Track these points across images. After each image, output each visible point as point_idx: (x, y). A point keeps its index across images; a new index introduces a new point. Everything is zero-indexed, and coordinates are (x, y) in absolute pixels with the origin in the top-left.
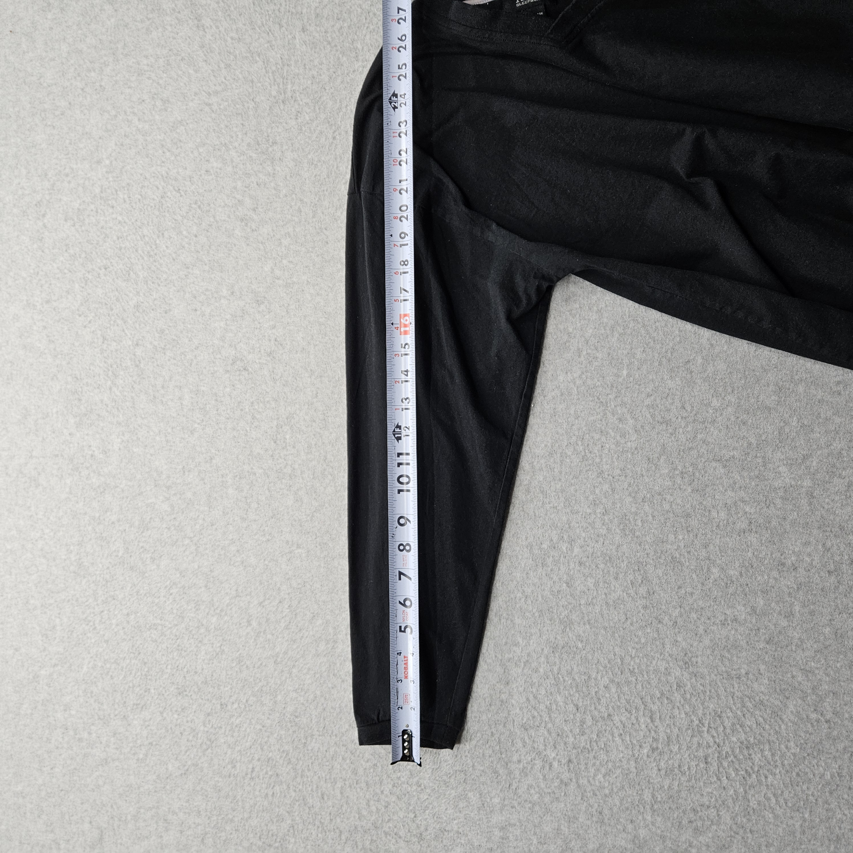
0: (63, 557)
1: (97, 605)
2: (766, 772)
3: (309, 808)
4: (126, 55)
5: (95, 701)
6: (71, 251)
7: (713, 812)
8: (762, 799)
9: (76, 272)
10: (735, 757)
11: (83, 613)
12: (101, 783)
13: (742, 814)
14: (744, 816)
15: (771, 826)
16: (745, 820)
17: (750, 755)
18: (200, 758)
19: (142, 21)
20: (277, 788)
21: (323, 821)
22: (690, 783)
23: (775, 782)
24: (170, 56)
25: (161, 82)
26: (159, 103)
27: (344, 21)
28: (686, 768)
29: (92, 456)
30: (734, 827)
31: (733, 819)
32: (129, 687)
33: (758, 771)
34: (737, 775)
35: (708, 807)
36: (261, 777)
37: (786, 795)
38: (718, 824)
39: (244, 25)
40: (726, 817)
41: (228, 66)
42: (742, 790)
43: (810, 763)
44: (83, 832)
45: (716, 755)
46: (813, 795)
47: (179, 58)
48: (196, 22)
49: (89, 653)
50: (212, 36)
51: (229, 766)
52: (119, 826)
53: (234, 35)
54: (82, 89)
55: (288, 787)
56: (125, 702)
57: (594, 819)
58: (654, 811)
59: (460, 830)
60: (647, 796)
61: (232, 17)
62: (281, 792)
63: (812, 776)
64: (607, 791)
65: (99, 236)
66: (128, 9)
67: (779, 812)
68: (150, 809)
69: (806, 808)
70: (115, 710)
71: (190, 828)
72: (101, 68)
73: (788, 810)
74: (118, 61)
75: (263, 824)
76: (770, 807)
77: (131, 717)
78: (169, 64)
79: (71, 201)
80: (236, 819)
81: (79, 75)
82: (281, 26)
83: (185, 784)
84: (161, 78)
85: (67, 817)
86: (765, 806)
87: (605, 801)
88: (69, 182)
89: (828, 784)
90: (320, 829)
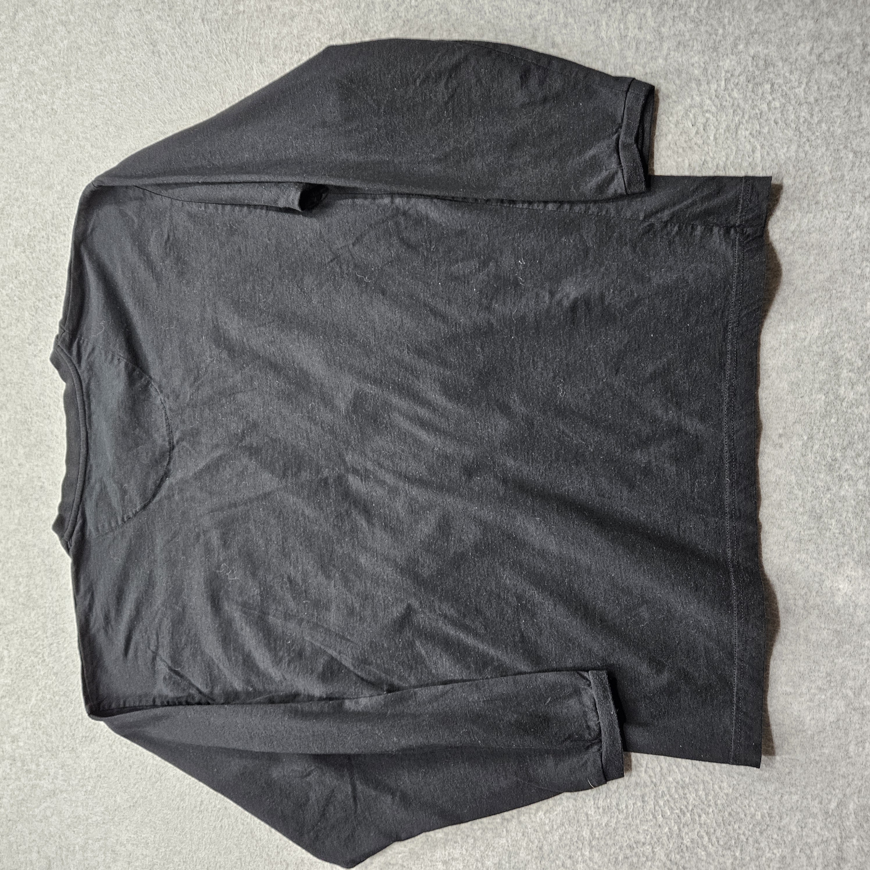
0: (12, 589)
1: (47, 637)
2: (699, 811)
3: (257, 841)
4: (79, 79)
5: (43, 733)
6: (22, 278)
7: (648, 849)
8: (695, 837)
9: (25, 300)
10: (671, 796)
11: (32, 645)
12: (48, 813)
13: (676, 851)
14: (678, 853)
15: (704, 863)
16: (678, 857)
17: (685, 794)
18: (149, 790)
19: (96, 44)
20: (226, 821)
21: (270, 853)
22: (628, 821)
23: (709, 821)
24: (124, 81)
25: (114, 107)
26: (112, 129)
27: (302, 53)
28: (624, 806)
29: (41, 487)
30: (668, 863)
31: (667, 856)
32: (79, 719)
33: (692, 809)
34: (672, 813)
35: (644, 844)
36: (210, 810)
37: (718, 833)
38: (653, 860)
39: (201, 53)
40: (660, 853)
41: (183, 95)
42: (676, 828)
43: (742, 803)
44: (31, 861)
45: (653, 794)
46: (744, 834)
47: (134, 84)
48: (151, 47)
49: (38, 685)
50: (168, 62)
51: (178, 799)
52: (67, 856)
53: (190, 62)
54: (33, 112)
55: (237, 820)
56: (74, 735)
57: (535, 854)
58: (592, 847)
59: (405, 864)
60: (586, 833)
61: (188, 44)
62: (229, 825)
63: (743, 816)
64: (547, 828)
65: (50, 264)
66: (82, 31)
67: (711, 849)
68: (98, 840)
69: (737, 847)
70: (64, 742)
71: (138, 859)
72: (53, 90)
73: (720, 849)
74: (70, 84)
75: (211, 856)
76: (703, 845)
77: (80, 749)
78: (123, 90)
79: (21, 227)
80: (184, 851)
81: (30, 97)
82: (238, 56)
83: (134, 816)
84: (115, 104)
85: (15, 847)
86: (698, 843)
87: (545, 838)
88: (19, 207)
89: (759, 823)
90: (267, 862)
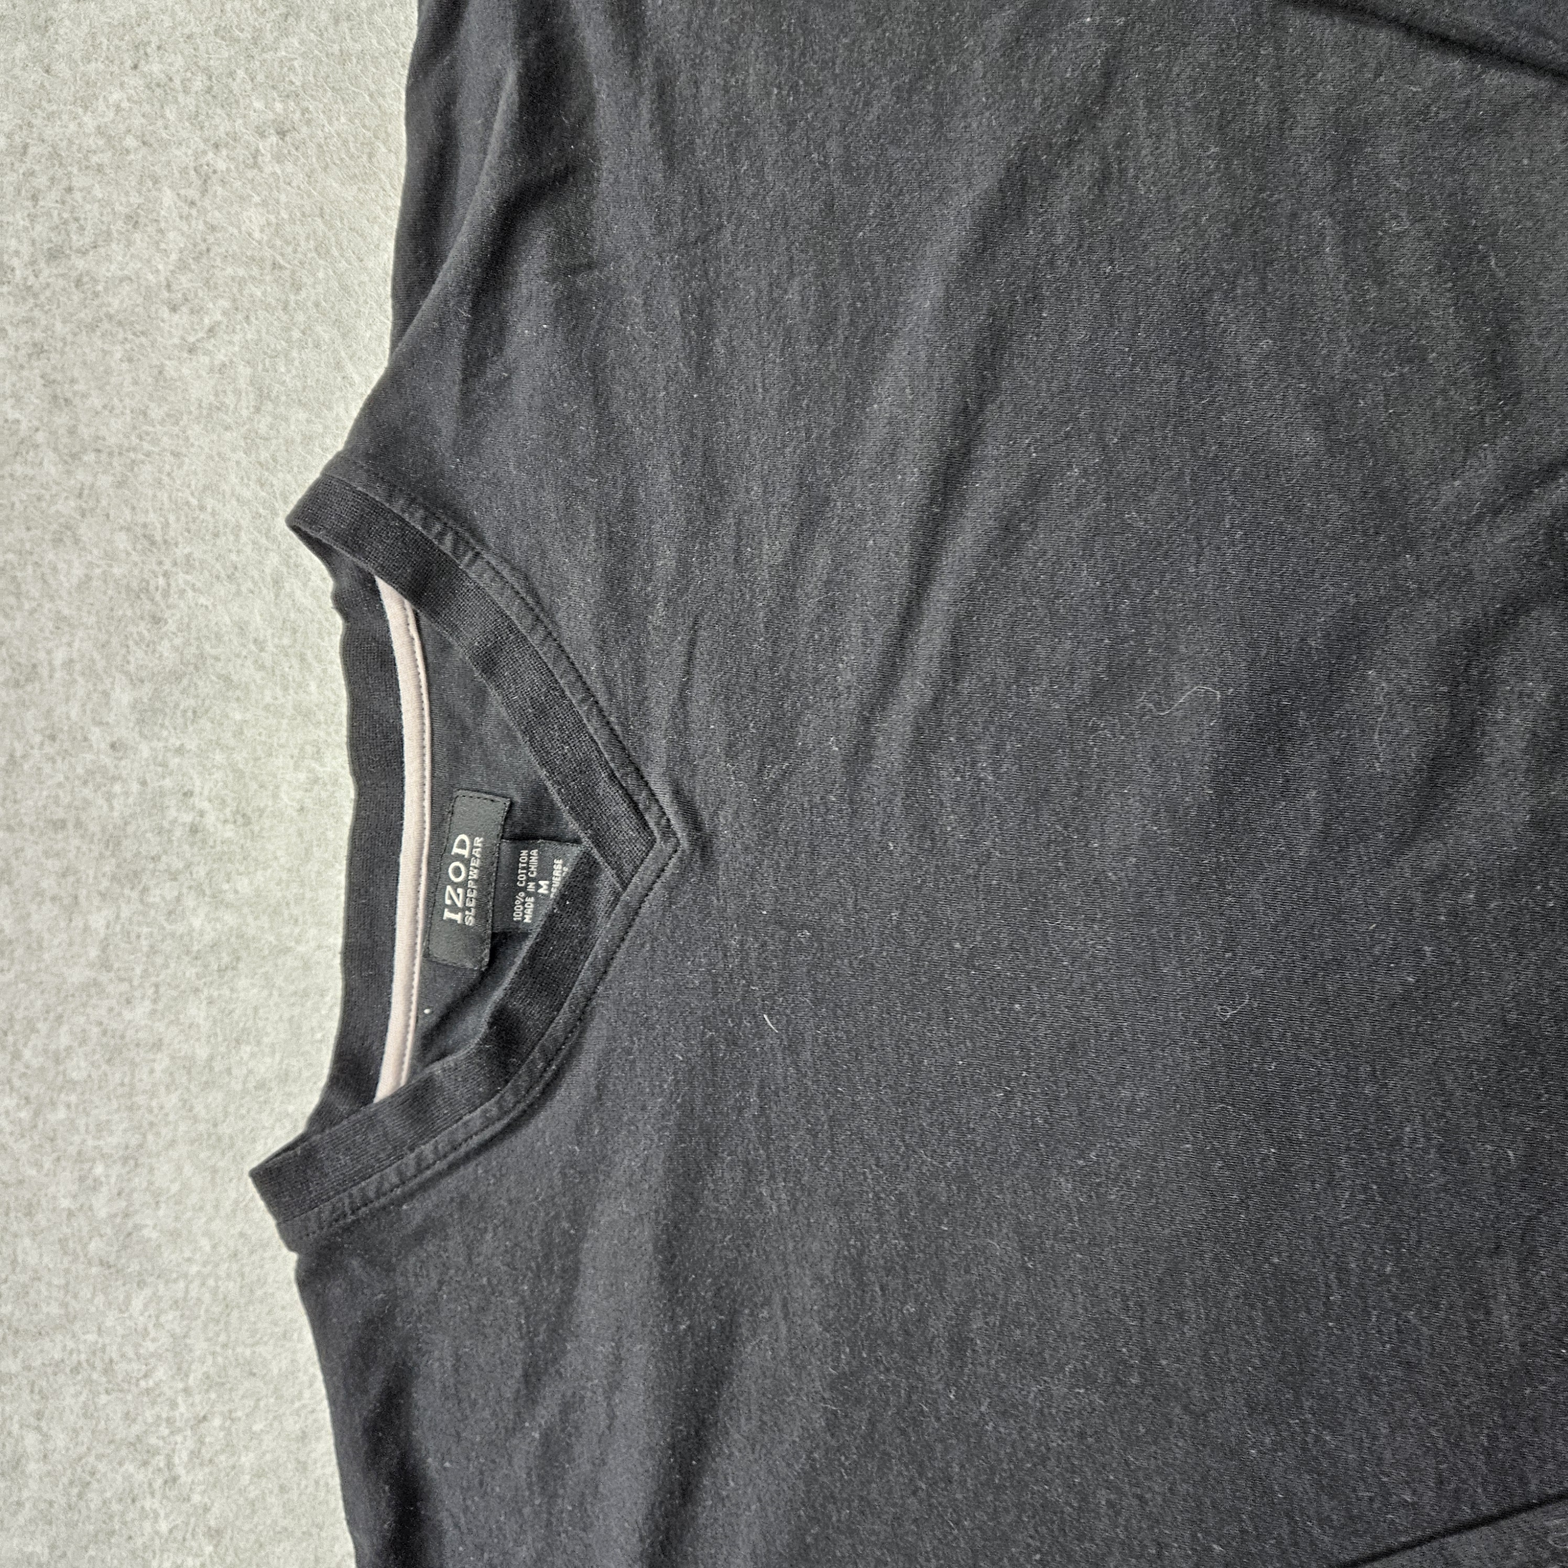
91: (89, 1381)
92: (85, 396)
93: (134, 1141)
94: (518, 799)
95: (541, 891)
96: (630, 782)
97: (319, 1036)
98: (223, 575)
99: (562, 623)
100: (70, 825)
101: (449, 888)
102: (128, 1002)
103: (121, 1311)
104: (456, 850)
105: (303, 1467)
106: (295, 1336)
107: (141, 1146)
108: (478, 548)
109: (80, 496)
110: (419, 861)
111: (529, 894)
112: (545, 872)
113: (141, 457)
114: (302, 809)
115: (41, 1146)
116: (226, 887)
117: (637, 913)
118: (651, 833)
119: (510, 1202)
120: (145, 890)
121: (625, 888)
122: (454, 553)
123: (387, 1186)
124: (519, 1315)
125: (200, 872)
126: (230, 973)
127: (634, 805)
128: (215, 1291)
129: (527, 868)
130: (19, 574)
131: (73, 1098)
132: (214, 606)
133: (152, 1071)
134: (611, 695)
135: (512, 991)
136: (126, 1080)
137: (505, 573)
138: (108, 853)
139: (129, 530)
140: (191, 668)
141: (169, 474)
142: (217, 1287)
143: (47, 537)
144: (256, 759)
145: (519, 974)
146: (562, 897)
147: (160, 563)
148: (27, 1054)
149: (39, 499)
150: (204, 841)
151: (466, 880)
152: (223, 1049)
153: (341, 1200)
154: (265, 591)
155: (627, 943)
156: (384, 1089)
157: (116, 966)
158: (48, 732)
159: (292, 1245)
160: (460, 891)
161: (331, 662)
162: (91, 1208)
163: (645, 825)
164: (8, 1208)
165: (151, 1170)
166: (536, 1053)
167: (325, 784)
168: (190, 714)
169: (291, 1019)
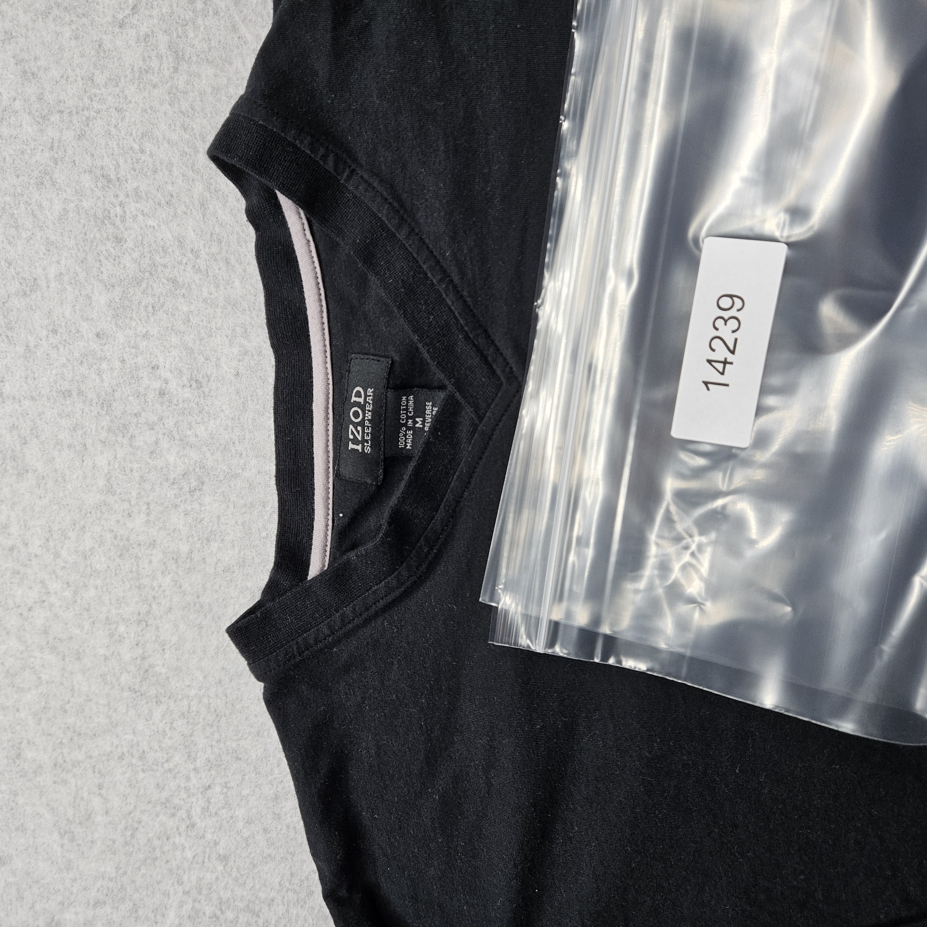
91: (130, 765)
92: (46, 69)
93: (144, 609)
94: (397, 358)
95: (417, 425)
96: (481, 341)
97: (264, 534)
98: (163, 202)
99: (422, 221)
100: (74, 394)
101: (351, 427)
102: (130, 515)
103: (147, 720)
104: (354, 399)
105: (277, 817)
106: (266, 734)
107: (148, 612)
108: (353, 167)
109: (52, 148)
110: (327, 408)
111: (409, 429)
112: (420, 412)
113: (92, 114)
114: (238, 374)
115: (81, 614)
116: (189, 433)
117: (490, 439)
118: (499, 379)
119: (409, 644)
120: (133, 437)
121: (481, 419)
122: (335, 170)
123: (321, 635)
124: (420, 718)
125: (170, 423)
126: (198, 493)
127: (484, 358)
128: (208, 707)
129: (407, 409)
130: (15, 212)
131: (99, 582)
132: (159, 226)
133: (151, 562)
134: (462, 274)
135: (403, 500)
136: (134, 569)
137: (375, 184)
138: (104, 413)
139: (91, 172)
140: (147, 274)
141: (115, 126)
142: (209, 704)
143: (32, 182)
144: (201, 340)
145: (409, 485)
146: (434, 429)
147: (117, 196)
148: (64, 553)
149: (23, 153)
150: (170, 401)
151: (363, 420)
152: (198, 545)
153: (291, 647)
154: (195, 212)
155: (484, 460)
156: (314, 570)
157: (118, 492)
158: (51, 328)
159: (259, 678)
160: (359, 428)
161: (249, 264)
162: (119, 654)
163: (494, 372)
164: (64, 656)
165: (157, 628)
166: (422, 541)
167: (252, 355)
168: (150, 308)
169: (243, 524)
